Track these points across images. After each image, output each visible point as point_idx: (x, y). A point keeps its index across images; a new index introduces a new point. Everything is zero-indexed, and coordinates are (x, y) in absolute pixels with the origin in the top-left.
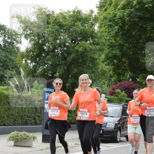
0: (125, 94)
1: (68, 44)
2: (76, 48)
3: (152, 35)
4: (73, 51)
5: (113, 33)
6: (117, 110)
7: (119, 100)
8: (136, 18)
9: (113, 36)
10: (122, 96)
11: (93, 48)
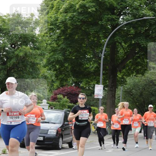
0: (68, 100)
1: (7, 49)
2: (16, 53)
3: (95, 39)
4: (13, 55)
5: (55, 37)
6: (59, 116)
7: (61, 106)
8: (79, 22)
9: (54, 40)
10: (64, 102)
11: (34, 53)
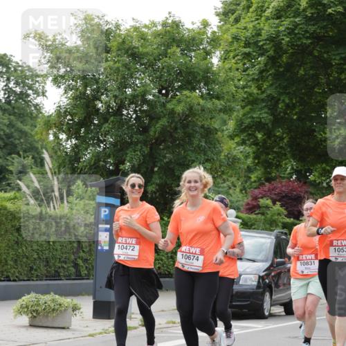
0: (283, 210)
1: (151, 97)
2: (169, 106)
3: (343, 76)
4: (162, 112)
5: (254, 71)
6: (264, 244)
7: (268, 224)
8: (307, 38)
9: (253, 79)
10: (275, 214)
11: (209, 107)
